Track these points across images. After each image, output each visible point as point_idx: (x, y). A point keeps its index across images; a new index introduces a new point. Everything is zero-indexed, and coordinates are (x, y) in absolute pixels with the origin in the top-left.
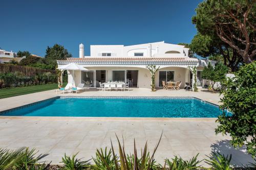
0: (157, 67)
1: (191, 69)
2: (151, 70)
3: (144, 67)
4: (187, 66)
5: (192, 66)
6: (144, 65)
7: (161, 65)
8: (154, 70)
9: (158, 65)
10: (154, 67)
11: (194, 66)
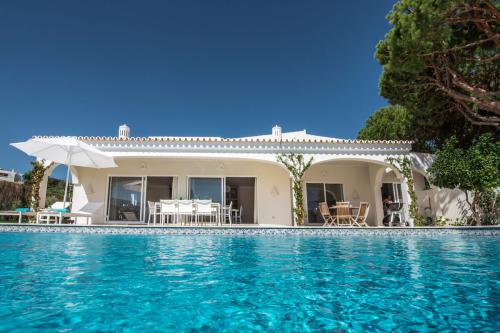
0: (306, 159)
1: (397, 165)
2: (290, 168)
3: (272, 158)
4: (385, 157)
5: (396, 156)
6: (271, 152)
7: (316, 153)
8: (299, 168)
9: (310, 153)
10: (299, 158)
11: (402, 157)
